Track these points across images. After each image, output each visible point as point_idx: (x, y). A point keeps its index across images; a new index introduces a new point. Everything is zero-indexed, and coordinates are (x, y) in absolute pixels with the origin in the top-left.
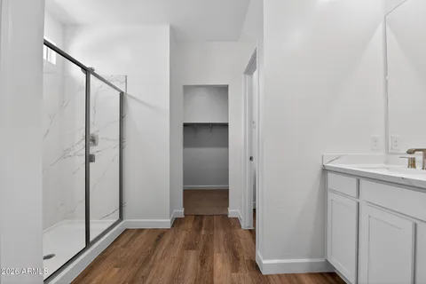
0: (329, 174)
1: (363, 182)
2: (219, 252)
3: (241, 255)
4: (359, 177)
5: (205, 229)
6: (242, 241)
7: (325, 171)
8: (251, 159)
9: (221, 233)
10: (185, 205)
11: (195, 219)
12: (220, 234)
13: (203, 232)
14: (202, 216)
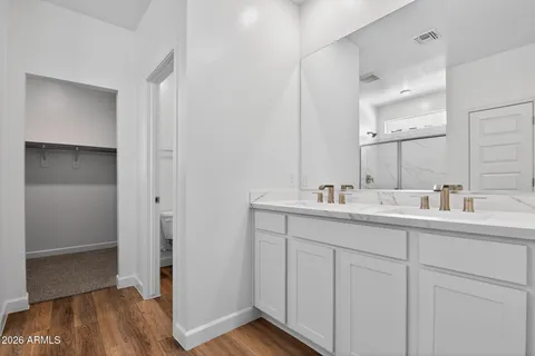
0: (257, 214)
1: (291, 218)
2: (115, 344)
3: (150, 337)
4: (287, 214)
5: (81, 317)
6: (147, 317)
7: (253, 209)
8: (157, 200)
9: (112, 316)
10: (31, 287)
11: (56, 307)
12: (109, 318)
13: (77, 323)
14: (70, 298)
